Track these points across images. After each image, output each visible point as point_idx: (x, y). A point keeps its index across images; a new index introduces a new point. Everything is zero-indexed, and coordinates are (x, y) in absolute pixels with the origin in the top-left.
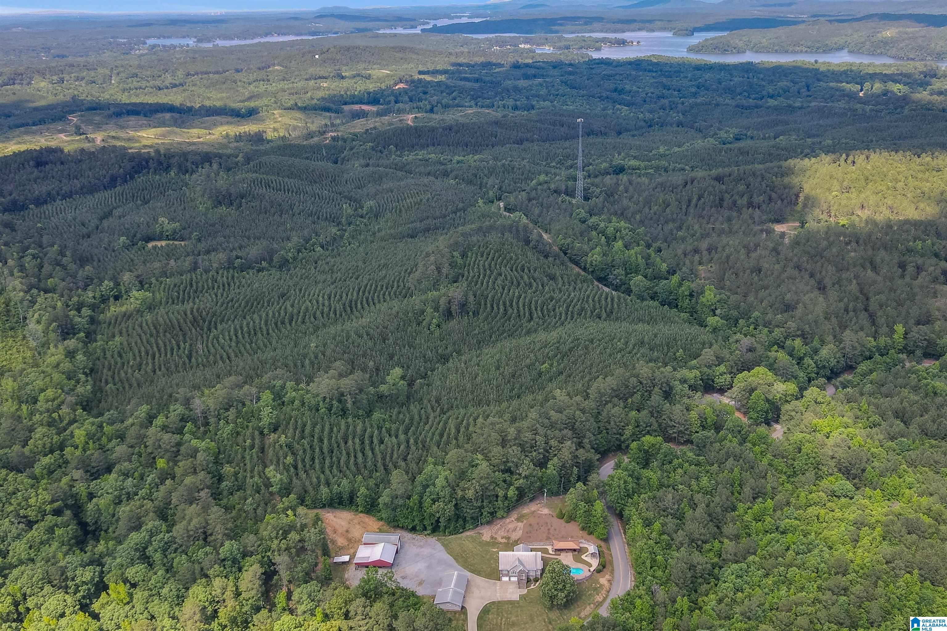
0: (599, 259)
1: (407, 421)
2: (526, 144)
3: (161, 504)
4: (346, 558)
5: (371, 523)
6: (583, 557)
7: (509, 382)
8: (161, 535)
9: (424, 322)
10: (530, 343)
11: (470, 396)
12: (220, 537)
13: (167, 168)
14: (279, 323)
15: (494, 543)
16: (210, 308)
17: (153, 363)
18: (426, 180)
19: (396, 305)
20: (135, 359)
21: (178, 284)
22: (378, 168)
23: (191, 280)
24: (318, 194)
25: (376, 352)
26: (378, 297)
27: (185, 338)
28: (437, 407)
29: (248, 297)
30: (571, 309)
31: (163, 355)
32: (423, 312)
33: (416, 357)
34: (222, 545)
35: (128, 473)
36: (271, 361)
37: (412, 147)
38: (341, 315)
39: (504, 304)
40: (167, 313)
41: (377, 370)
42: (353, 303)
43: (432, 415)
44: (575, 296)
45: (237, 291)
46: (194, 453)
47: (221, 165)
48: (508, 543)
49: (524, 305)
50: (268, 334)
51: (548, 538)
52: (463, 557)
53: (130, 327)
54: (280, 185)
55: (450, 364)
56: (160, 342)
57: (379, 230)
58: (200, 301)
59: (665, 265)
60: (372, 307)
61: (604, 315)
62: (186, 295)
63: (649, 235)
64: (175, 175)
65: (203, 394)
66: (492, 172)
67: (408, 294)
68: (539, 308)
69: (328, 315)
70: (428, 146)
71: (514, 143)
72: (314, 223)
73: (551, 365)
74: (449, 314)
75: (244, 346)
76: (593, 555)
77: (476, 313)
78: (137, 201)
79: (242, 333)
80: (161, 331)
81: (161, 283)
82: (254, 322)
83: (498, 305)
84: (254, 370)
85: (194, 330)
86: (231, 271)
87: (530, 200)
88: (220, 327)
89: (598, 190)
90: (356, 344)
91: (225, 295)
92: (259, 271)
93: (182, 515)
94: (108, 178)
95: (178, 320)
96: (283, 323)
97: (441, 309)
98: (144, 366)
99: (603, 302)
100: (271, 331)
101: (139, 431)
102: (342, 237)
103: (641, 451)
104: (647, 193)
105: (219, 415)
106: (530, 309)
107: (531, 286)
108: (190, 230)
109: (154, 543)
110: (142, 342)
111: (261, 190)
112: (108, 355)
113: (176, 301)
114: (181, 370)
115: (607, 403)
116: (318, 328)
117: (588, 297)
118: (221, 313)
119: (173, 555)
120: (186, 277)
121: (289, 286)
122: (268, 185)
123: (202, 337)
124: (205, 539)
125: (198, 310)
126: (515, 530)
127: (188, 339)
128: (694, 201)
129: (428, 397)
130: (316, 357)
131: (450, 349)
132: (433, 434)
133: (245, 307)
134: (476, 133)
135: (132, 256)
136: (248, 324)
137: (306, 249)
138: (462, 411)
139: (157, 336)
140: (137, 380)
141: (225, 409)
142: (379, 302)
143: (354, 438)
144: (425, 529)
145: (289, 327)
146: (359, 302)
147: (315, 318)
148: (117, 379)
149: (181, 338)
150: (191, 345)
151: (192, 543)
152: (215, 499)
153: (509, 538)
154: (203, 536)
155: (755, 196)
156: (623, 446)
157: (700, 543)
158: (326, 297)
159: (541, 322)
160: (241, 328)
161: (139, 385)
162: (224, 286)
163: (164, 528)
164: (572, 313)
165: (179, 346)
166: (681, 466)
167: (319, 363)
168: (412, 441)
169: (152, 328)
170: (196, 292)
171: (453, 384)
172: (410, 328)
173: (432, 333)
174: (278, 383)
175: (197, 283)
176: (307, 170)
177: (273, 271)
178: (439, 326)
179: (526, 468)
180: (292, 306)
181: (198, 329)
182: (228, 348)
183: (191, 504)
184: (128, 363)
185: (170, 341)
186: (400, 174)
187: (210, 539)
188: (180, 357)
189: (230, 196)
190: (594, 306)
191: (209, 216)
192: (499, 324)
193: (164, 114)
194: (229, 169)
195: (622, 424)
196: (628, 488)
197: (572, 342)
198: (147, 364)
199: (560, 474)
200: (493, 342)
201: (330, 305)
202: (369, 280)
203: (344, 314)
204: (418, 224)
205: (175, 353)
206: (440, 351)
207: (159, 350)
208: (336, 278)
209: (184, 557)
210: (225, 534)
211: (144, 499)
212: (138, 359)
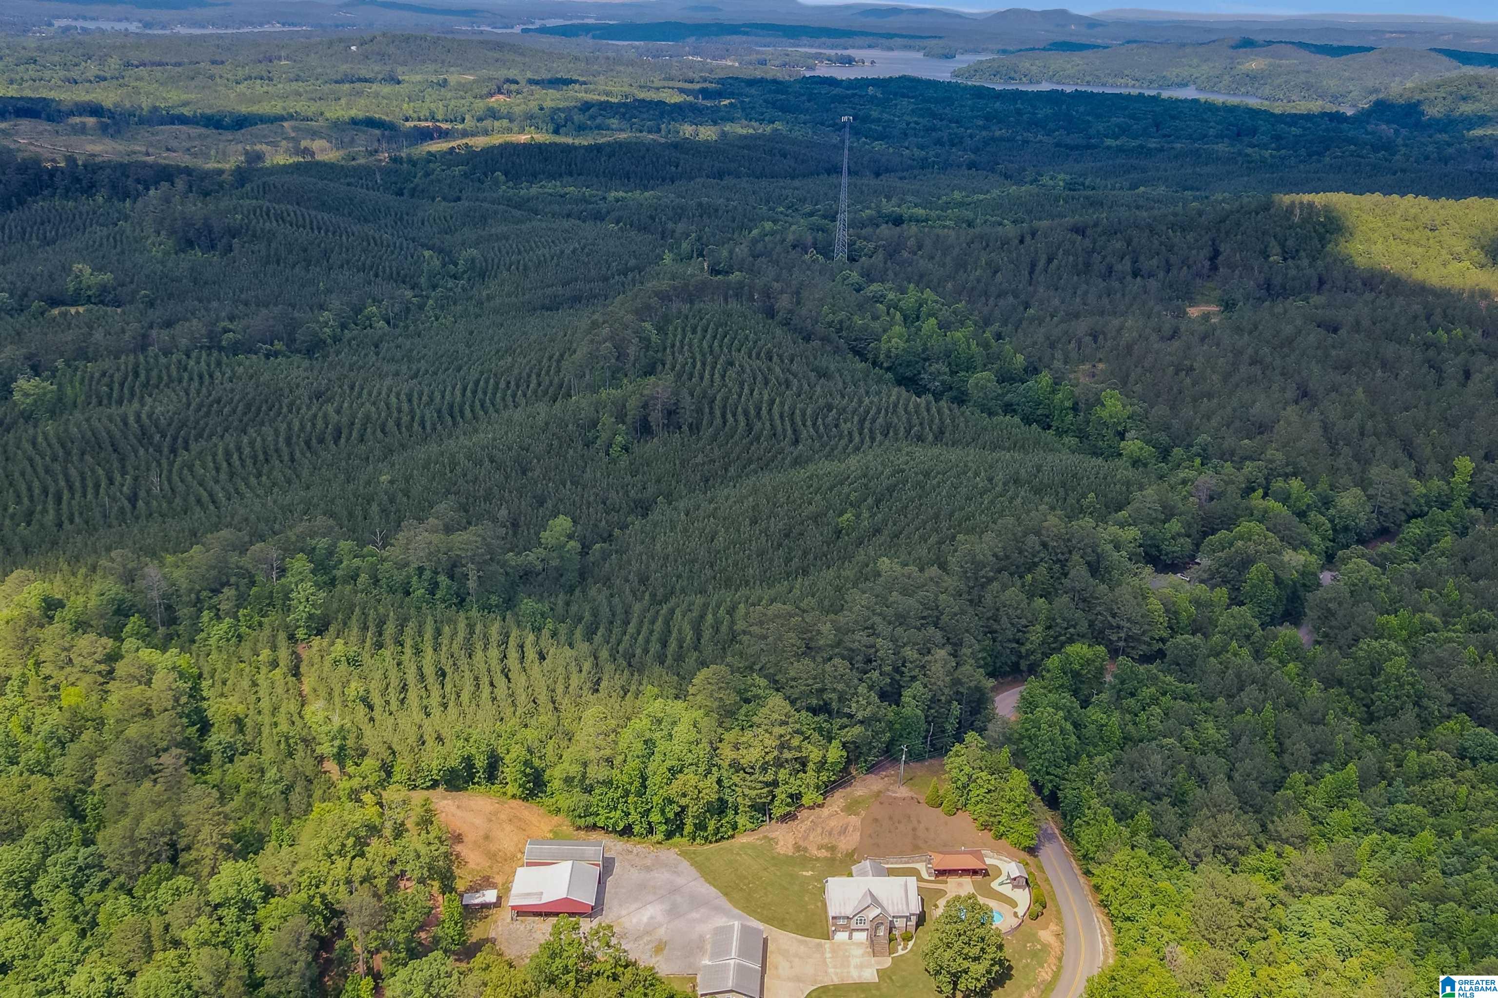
0: (902, 345)
1: (587, 616)
2: (728, 181)
3: (71, 782)
4: (490, 896)
5: (534, 820)
6: (995, 885)
7: (780, 546)
8: (70, 853)
9: (598, 442)
10: (810, 478)
11: (709, 572)
12: (209, 851)
13: (91, 187)
14: (314, 440)
15: (801, 856)
16: (174, 414)
17: (58, 511)
18: (566, 224)
19: (542, 409)
20: (19, 502)
21: (110, 372)
22: (477, 203)
23: (137, 365)
24: (374, 238)
25: (510, 492)
26: (503, 399)
27: (123, 467)
28: (644, 592)
29: (250, 396)
30: (867, 424)
31: (78, 495)
32: (594, 424)
33: (589, 503)
34: (214, 872)
36: (301, 507)
37: (534, 176)
38: (434, 429)
39: (746, 413)
40: (88, 420)
41: (515, 525)
42: (456, 409)
43: (637, 608)
44: (872, 403)
45: (229, 386)
46: (147, 676)
47: (190, 187)
48: (833, 859)
49: (782, 416)
50: (293, 460)
51: (916, 848)
52: (741, 890)
53: (11, 444)
54: (304, 219)
55: (655, 516)
56: (74, 473)
57: (489, 298)
58: (155, 401)
59: (1020, 358)
60: (494, 415)
61: (930, 438)
62: (126, 391)
63: (976, 313)
64: (105, 201)
65: (162, 564)
66: (680, 214)
67: (562, 392)
68: (809, 423)
69: (409, 428)
70: (561, 175)
71: (708, 177)
72: (369, 283)
73: (858, 516)
74: (644, 429)
75: (245, 480)
76: (1015, 882)
77: (695, 429)
78: (31, 238)
79: (240, 458)
80: (75, 451)
81: (77, 369)
82: (264, 440)
83: (734, 415)
84: (267, 521)
85: (142, 451)
86: (215, 354)
87: (755, 257)
88: (195, 447)
89: (871, 245)
90: (469, 477)
91: (204, 391)
92: (268, 357)
93: (120, 806)
95: (108, 431)
96: (321, 441)
97: (629, 419)
98: (37, 516)
99: (925, 414)
100: (298, 455)
101: (25, 631)
102: (421, 307)
103: (1065, 673)
104: (957, 250)
105: (199, 600)
106: (793, 423)
107: (788, 385)
108: (133, 286)
109: (51, 870)
110: (35, 471)
111: (268, 224)
113: (105, 402)
114: (115, 523)
115: (990, 580)
116: (391, 451)
117: (896, 406)
118: (197, 423)
119: (97, 896)
120: (127, 361)
121: (330, 381)
122: (280, 218)
123: (159, 464)
124: (173, 860)
125: (150, 416)
126: (844, 831)
127: (129, 468)
128: (1042, 263)
129: (623, 573)
130: (392, 501)
131: (651, 489)
132: (647, 641)
133: (244, 414)
134: (643, 158)
135: (18, 326)
136: (252, 443)
137: (356, 325)
138: (699, 600)
139: (67, 461)
140: (22, 540)
141: (212, 591)
142: (506, 407)
143: (486, 649)
144: (650, 831)
145: (333, 449)
146: (467, 407)
147: (383, 431)
149: (116, 464)
150: (136, 479)
151: (142, 868)
152: (193, 771)
153: (833, 849)
154: (170, 853)
155: (1142, 258)
156: (1024, 665)
157: (1233, 853)
158: (403, 397)
159: (817, 445)
160: (239, 449)
161: (26, 550)
162: (201, 377)
163: (76, 835)
164: (871, 431)
165: (111, 482)
166: (1155, 701)
167: (399, 511)
168: (604, 654)
169: (57, 446)
170: (146, 385)
171: (670, 549)
172: (571, 452)
173: (614, 461)
174: (322, 543)
175: (148, 371)
176: (351, 200)
177: (297, 358)
178: (626, 449)
179: (864, 703)
180: (338, 412)
181: (151, 450)
182: (212, 483)
183: (138, 782)
185: (93, 471)
186: (518, 213)
187: (184, 858)
188: (114, 499)
189: (210, 232)
190: (909, 421)
191: (170, 264)
192: (738, 449)
193: (83, 119)
194: (206, 194)
195: (1024, 622)
196: (1068, 743)
197: (893, 475)
198: (45, 511)
199: (926, 717)
200: (732, 479)
201: (412, 412)
202: (482, 373)
203: (439, 427)
204: (560, 290)
205: (102, 491)
206: (632, 493)
207: (71, 488)
208: (419, 370)
209: (124, 899)
210: (221, 846)
211: (33, 773)
212: (26, 502)
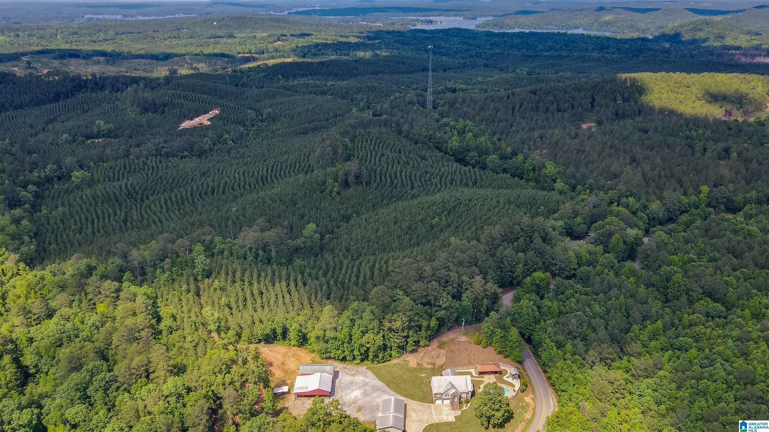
0: (457, 144)
1: (324, 266)
2: (381, 75)
3: (102, 345)
4: (285, 389)
5: (303, 355)
6: (505, 378)
7: (407, 233)
8: (102, 375)
9: (326, 191)
10: (419, 203)
11: (377, 246)
12: (163, 373)
13: (103, 87)
14: (203, 194)
15: (420, 368)
16: (142, 184)
17: (93, 228)
18: (309, 96)
19: (301, 177)
20: (76, 224)
21: (114, 167)
22: (271, 89)
23: (125, 164)
25: (289, 214)
26: (285, 173)
27: (121, 207)
28: (348, 255)
29: (174, 175)
30: (443, 179)
31: (101, 220)
32: (324, 183)
33: (323, 217)
34: (165, 381)
35: (69, 318)
36: (198, 223)
37: (295, 76)
38: (255, 187)
39: (390, 176)
40: (104, 188)
41: (291, 228)
42: (264, 178)
43: (345, 262)
44: (445, 170)
45: (165, 171)
46: (133, 298)
47: (146, 85)
48: (434, 369)
49: (406, 177)
50: (194, 203)
51: (470, 363)
52: (394, 383)
53: (72, 199)
54: (195, 98)
55: (352, 222)
56: (99, 211)
57: (277, 130)
58: (133, 178)
59: (509, 149)
60: (281, 180)
61: (471, 184)
62: (121, 175)
63: (489, 129)
64: (109, 93)
65: (139, 249)
66: (359, 91)
67: (310, 169)
68: (418, 180)
69: (244, 187)
70: (307, 75)
71: (371, 74)
72: (225, 125)
73: (441, 219)
74: (346, 184)
75: (173, 212)
76: (513, 376)
77: (368, 183)
78: (77, 110)
79: (171, 203)
80: (100, 201)
81: (99, 166)
82: (181, 194)
83: (385, 177)
84: (183, 230)
85: (128, 201)
86: (159, 157)
87: (392, 108)
88: (151, 198)
89: (442, 102)
90: (271, 208)
91: (154, 174)
92: (181, 158)
93: (124, 354)
94: (53, 94)
95: (114, 192)
96: (206, 194)
97: (339, 180)
98: (84, 230)
99: (468, 174)
100: (196, 200)
101: (80, 280)
102: (248, 135)
103: (533, 285)
104: (480, 102)
105: (155, 264)
106: (411, 180)
107: (408, 163)
108: (122, 129)
109: (94, 383)
110: (82, 211)
111: (180, 101)
112: (52, 221)
113: (112, 180)
114: (118, 232)
115: (499, 246)
116: (236, 197)
117: (455, 171)
118: (152, 187)
119: (115, 394)
120: (121, 162)
121: (209, 168)
122: (185, 98)
123: (136, 206)
124: (147, 377)
125: (131, 185)
126: (438, 356)
127: (124, 209)
128: (517, 107)
129: (339, 247)
130: (237, 219)
131: (350, 211)
132: (350, 276)
133: (172, 183)
134: (342, 67)
135: (73, 148)
136: (176, 196)
137: (220, 143)
138: (372, 258)
139: (96, 206)
140: (78, 241)
141: (161, 260)
142: (286, 177)
143: (280, 281)
144: (354, 359)
145: (211, 197)
146: (269, 177)
147: (233, 189)
148: (59, 240)
149: (117, 207)
150: (126, 213)
151: (134, 381)
152: (155, 338)
153: (434, 364)
154: (146, 374)
155: (561, 103)
156: (515, 282)
157: (608, 361)
158: (242, 174)
159: (422, 189)
160: (170, 199)
161: (80, 245)
162: (153, 168)
163: (105, 367)
164: (445, 182)
165: (115, 214)
166: (572, 296)
167: (241, 223)
168: (332, 282)
169: (91, 199)
170: (129, 172)
171: (359, 236)
172: (315, 195)
173: (333, 199)
174: (208, 238)
175: (130, 166)
176: (216, 89)
177: (194, 158)
178: (338, 193)
179: (445, 300)
180: (213, 181)
181: (132, 200)
182: (159, 213)
183: (131, 344)
184: (70, 228)
185: (107, 210)
186: (288, 92)
187: (152, 376)
188: (117, 222)
189: (155, 105)
190: (462, 178)
191: (138, 119)
192: (387, 192)
193: (99, 58)
194: (153, 88)
195: (514, 263)
196: (535, 315)
197: (455, 201)
198: (87, 228)
199: (473, 306)
200: (385, 205)
201: (245, 180)
202: (275, 162)
203: (257, 186)
204: (308, 125)
205: (111, 218)
206: (342, 212)
207: (98, 217)
208: (247, 162)
209: (126, 394)
210: (168, 370)
211: (85, 341)
212: (79, 224)
